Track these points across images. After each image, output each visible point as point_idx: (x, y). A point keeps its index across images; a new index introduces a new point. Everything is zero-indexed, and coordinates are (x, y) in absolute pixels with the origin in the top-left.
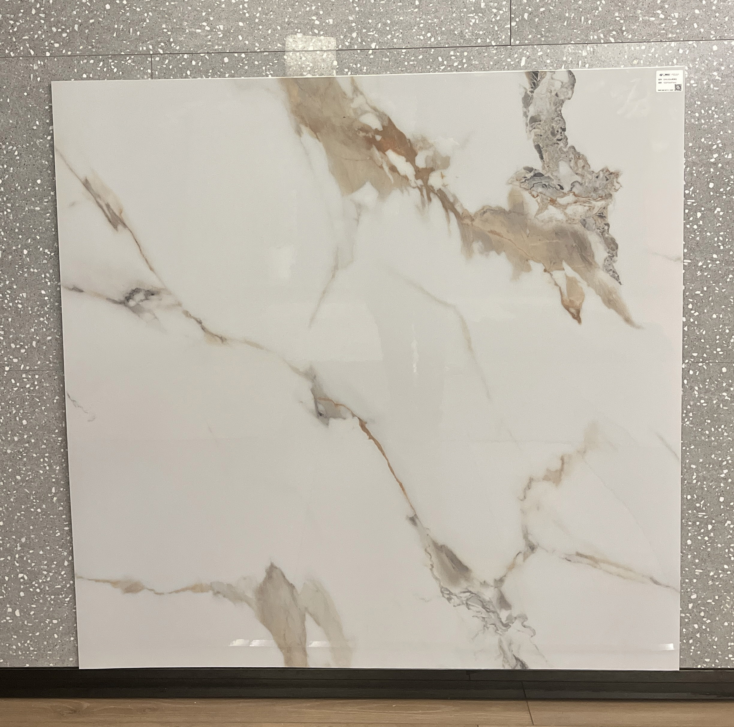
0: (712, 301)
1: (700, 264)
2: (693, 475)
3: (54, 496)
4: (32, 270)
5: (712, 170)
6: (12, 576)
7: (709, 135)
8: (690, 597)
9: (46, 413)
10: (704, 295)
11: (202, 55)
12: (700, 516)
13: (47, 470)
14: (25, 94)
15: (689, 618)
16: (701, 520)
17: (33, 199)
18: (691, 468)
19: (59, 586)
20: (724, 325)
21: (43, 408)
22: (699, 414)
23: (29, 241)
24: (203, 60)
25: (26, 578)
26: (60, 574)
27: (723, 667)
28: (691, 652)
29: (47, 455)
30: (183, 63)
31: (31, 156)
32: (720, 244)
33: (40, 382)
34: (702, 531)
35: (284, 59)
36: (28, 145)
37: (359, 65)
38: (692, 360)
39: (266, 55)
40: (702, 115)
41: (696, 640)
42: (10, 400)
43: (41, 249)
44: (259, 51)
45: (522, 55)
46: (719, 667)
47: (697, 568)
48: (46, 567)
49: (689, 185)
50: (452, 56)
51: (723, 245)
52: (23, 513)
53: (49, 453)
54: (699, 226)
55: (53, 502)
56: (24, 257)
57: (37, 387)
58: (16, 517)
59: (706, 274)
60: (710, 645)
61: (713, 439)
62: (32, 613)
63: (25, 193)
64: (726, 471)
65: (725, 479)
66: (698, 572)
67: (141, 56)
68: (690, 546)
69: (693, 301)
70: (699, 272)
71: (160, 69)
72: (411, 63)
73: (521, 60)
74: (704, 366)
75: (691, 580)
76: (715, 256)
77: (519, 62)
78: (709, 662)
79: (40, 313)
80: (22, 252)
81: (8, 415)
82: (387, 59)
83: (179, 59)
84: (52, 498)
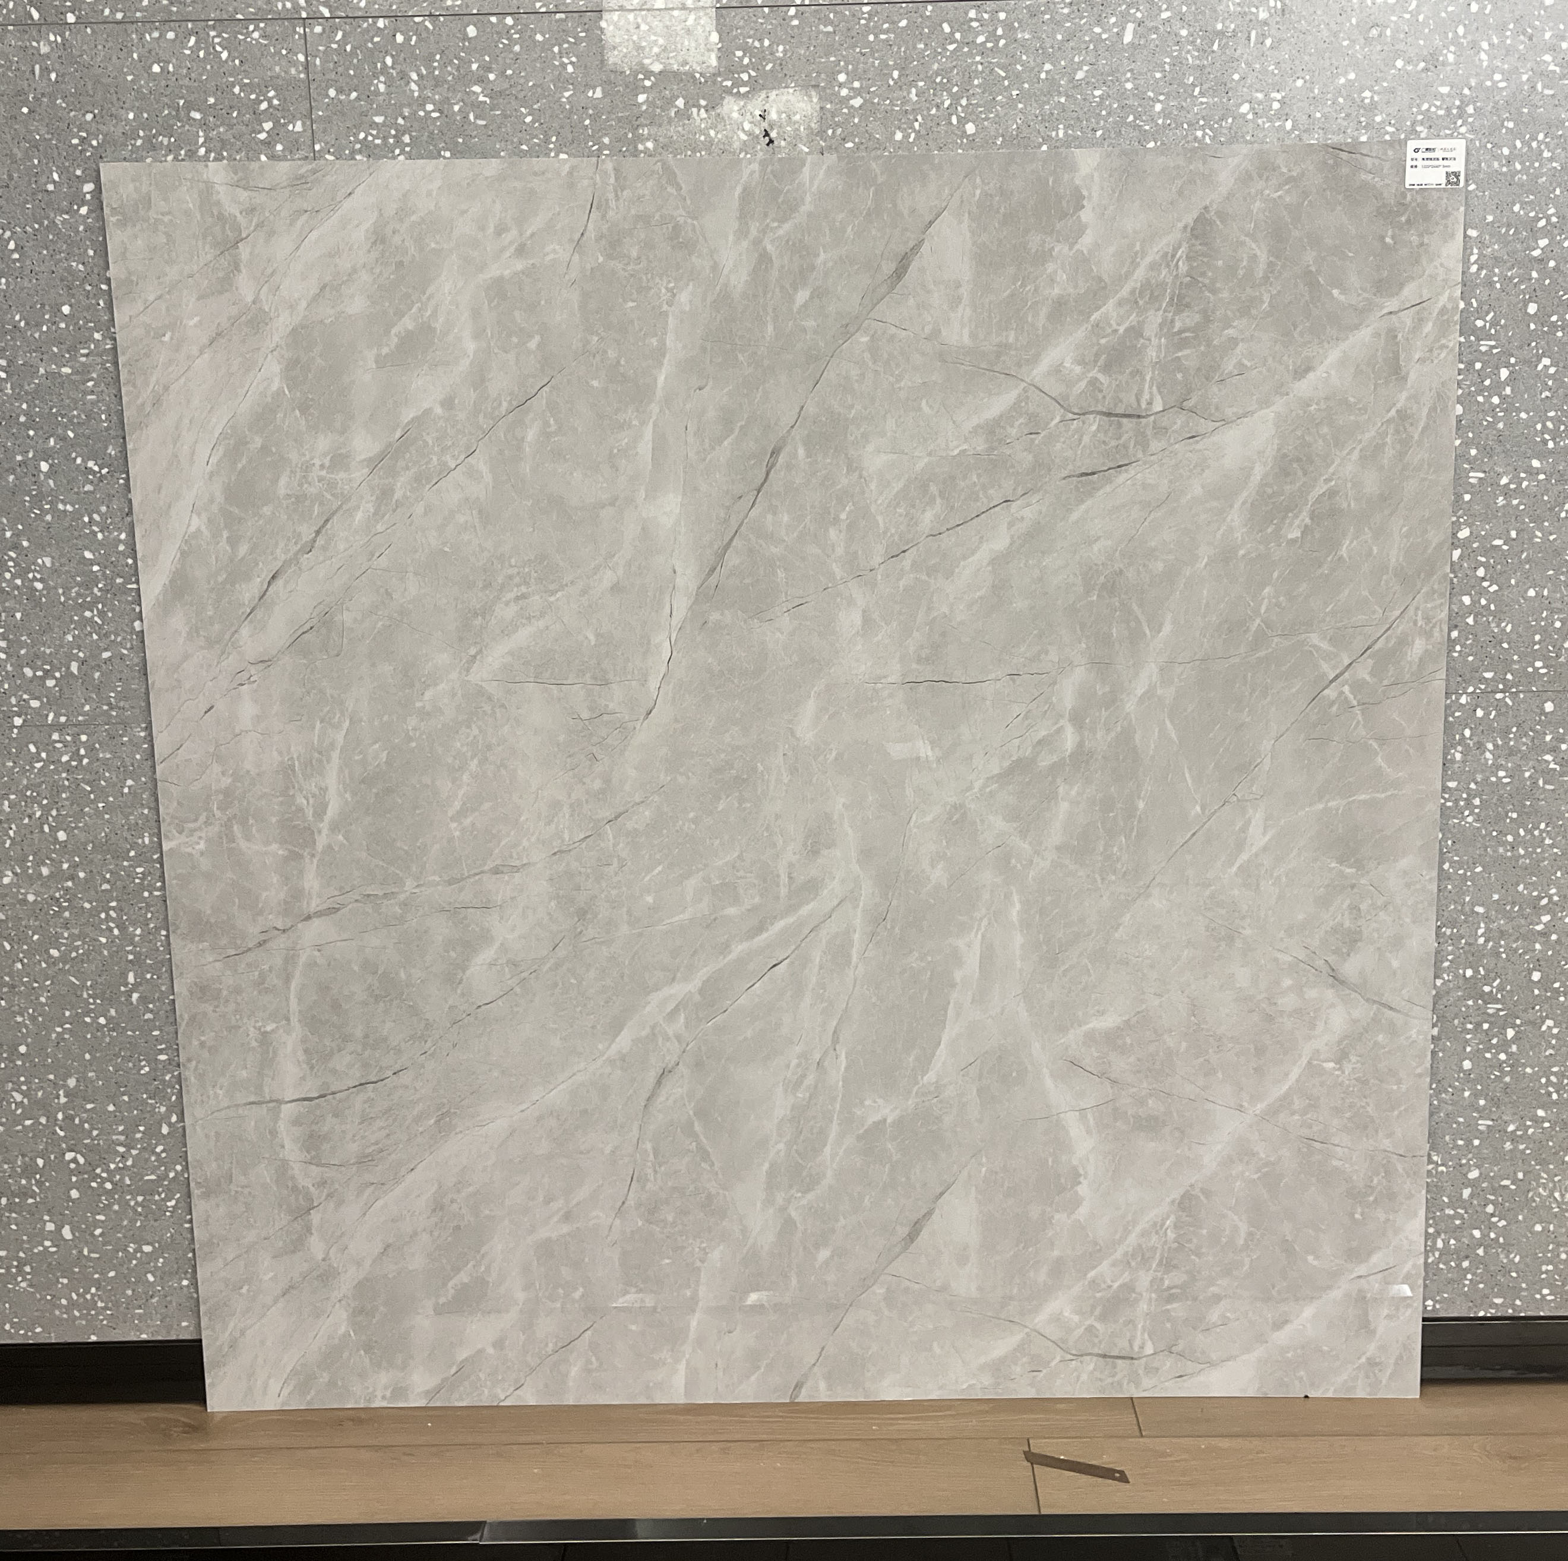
0: (1528, 561)
1: (1504, 481)
2: (1479, 928)
3: (132, 991)
4: (61, 507)
5: (1534, 274)
6: (52, 1157)
7: (1532, 197)
8: (1465, 1175)
9: (107, 816)
10: (1511, 547)
11: (417, 19)
12: (1490, 1011)
13: (117, 937)
14: (25, 110)
15: (1462, 1218)
16: (1493, 1019)
17: (55, 349)
18: (1473, 912)
19: (153, 1177)
20: (1552, 612)
21: (101, 805)
22: (1494, 800)
23: (52, 442)
24: (419, 30)
25: (81, 1160)
26: (154, 1152)
27: (1530, 1314)
28: (1465, 1285)
29: (114, 904)
30: (376, 39)
31: (45, 252)
32: (1547, 437)
33: (91, 749)
34: (1494, 1041)
35: (602, 29)
36: (37, 226)
37: (767, 43)
38: (1483, 687)
39: (561, 20)
40: (1517, 152)
41: (1477, 1261)
42: (27, 788)
43: (79, 461)
44: (543, 10)
45: (1125, 18)
46: (1522, 1314)
47: (1481, 1118)
48: (122, 1138)
49: (1485, 307)
50: (972, 20)
51: (1553, 439)
52: (67, 1026)
53: (118, 901)
54: (1503, 398)
55: (132, 1004)
56: (42, 477)
57: (85, 761)
58: (54, 1036)
59: (1515, 502)
60: (1505, 1270)
61: (1522, 852)
62: (98, 1232)
63: (37, 335)
64: (1546, 918)
65: (1545, 934)
66: (1483, 1124)
67: (280, 22)
68: (1468, 1073)
69: (1488, 561)
70: (1501, 498)
71: (324, 52)
72: (883, 37)
73: (1124, 29)
74: (1508, 700)
75: (1469, 1142)
76: (1536, 463)
77: (1120, 35)
78: (1502, 1305)
79: (84, 601)
80: (37, 468)
81: (26, 821)
82: (830, 29)
83: (367, 30)
84: (129, 995)
